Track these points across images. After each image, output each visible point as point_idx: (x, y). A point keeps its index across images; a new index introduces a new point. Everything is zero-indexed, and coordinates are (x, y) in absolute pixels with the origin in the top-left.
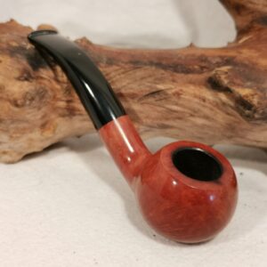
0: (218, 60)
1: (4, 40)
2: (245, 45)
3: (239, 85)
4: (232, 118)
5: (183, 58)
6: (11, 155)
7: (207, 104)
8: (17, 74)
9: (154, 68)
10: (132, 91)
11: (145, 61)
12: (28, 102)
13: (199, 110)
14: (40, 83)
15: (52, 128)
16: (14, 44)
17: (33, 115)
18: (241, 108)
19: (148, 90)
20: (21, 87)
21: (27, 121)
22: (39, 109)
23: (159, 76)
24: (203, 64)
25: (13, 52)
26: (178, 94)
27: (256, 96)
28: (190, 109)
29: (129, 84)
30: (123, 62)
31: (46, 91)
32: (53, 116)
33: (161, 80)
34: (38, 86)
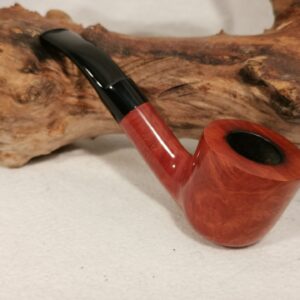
0: (252, 49)
1: (6, 26)
2: (283, 32)
3: (275, 78)
4: (268, 116)
5: (212, 47)
6: (15, 158)
7: (238, 100)
8: (20, 65)
9: (177, 59)
10: (151, 85)
11: (168, 50)
12: (33, 98)
13: (229, 107)
14: (47, 76)
15: (61, 127)
16: (18, 31)
17: (38, 112)
18: (277, 104)
19: (170, 84)
20: (25, 80)
21: (32, 120)
22: (46, 105)
23: (184, 68)
24: (234, 54)
25: (16, 40)
26: (204, 89)
27: (294, 91)
28: (218, 106)
29: (148, 77)
30: (142, 52)
31: (54, 85)
32: (62, 114)
33: (185, 73)
34: (45, 79)
